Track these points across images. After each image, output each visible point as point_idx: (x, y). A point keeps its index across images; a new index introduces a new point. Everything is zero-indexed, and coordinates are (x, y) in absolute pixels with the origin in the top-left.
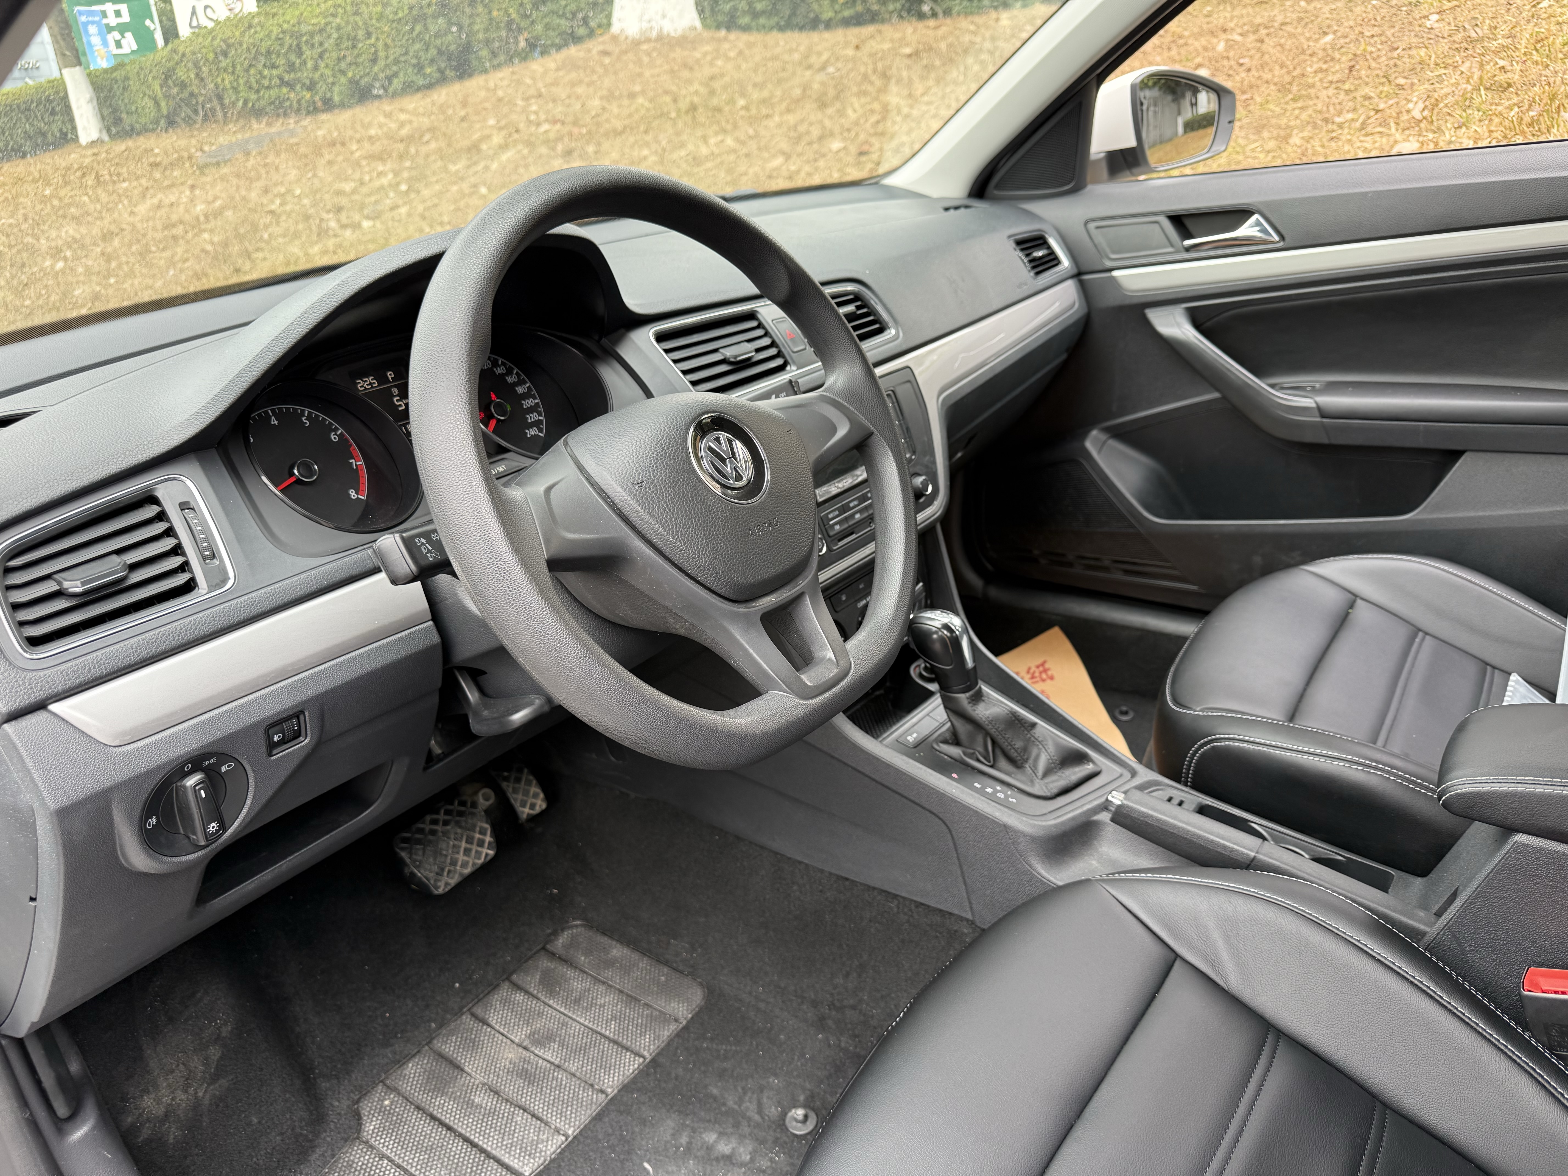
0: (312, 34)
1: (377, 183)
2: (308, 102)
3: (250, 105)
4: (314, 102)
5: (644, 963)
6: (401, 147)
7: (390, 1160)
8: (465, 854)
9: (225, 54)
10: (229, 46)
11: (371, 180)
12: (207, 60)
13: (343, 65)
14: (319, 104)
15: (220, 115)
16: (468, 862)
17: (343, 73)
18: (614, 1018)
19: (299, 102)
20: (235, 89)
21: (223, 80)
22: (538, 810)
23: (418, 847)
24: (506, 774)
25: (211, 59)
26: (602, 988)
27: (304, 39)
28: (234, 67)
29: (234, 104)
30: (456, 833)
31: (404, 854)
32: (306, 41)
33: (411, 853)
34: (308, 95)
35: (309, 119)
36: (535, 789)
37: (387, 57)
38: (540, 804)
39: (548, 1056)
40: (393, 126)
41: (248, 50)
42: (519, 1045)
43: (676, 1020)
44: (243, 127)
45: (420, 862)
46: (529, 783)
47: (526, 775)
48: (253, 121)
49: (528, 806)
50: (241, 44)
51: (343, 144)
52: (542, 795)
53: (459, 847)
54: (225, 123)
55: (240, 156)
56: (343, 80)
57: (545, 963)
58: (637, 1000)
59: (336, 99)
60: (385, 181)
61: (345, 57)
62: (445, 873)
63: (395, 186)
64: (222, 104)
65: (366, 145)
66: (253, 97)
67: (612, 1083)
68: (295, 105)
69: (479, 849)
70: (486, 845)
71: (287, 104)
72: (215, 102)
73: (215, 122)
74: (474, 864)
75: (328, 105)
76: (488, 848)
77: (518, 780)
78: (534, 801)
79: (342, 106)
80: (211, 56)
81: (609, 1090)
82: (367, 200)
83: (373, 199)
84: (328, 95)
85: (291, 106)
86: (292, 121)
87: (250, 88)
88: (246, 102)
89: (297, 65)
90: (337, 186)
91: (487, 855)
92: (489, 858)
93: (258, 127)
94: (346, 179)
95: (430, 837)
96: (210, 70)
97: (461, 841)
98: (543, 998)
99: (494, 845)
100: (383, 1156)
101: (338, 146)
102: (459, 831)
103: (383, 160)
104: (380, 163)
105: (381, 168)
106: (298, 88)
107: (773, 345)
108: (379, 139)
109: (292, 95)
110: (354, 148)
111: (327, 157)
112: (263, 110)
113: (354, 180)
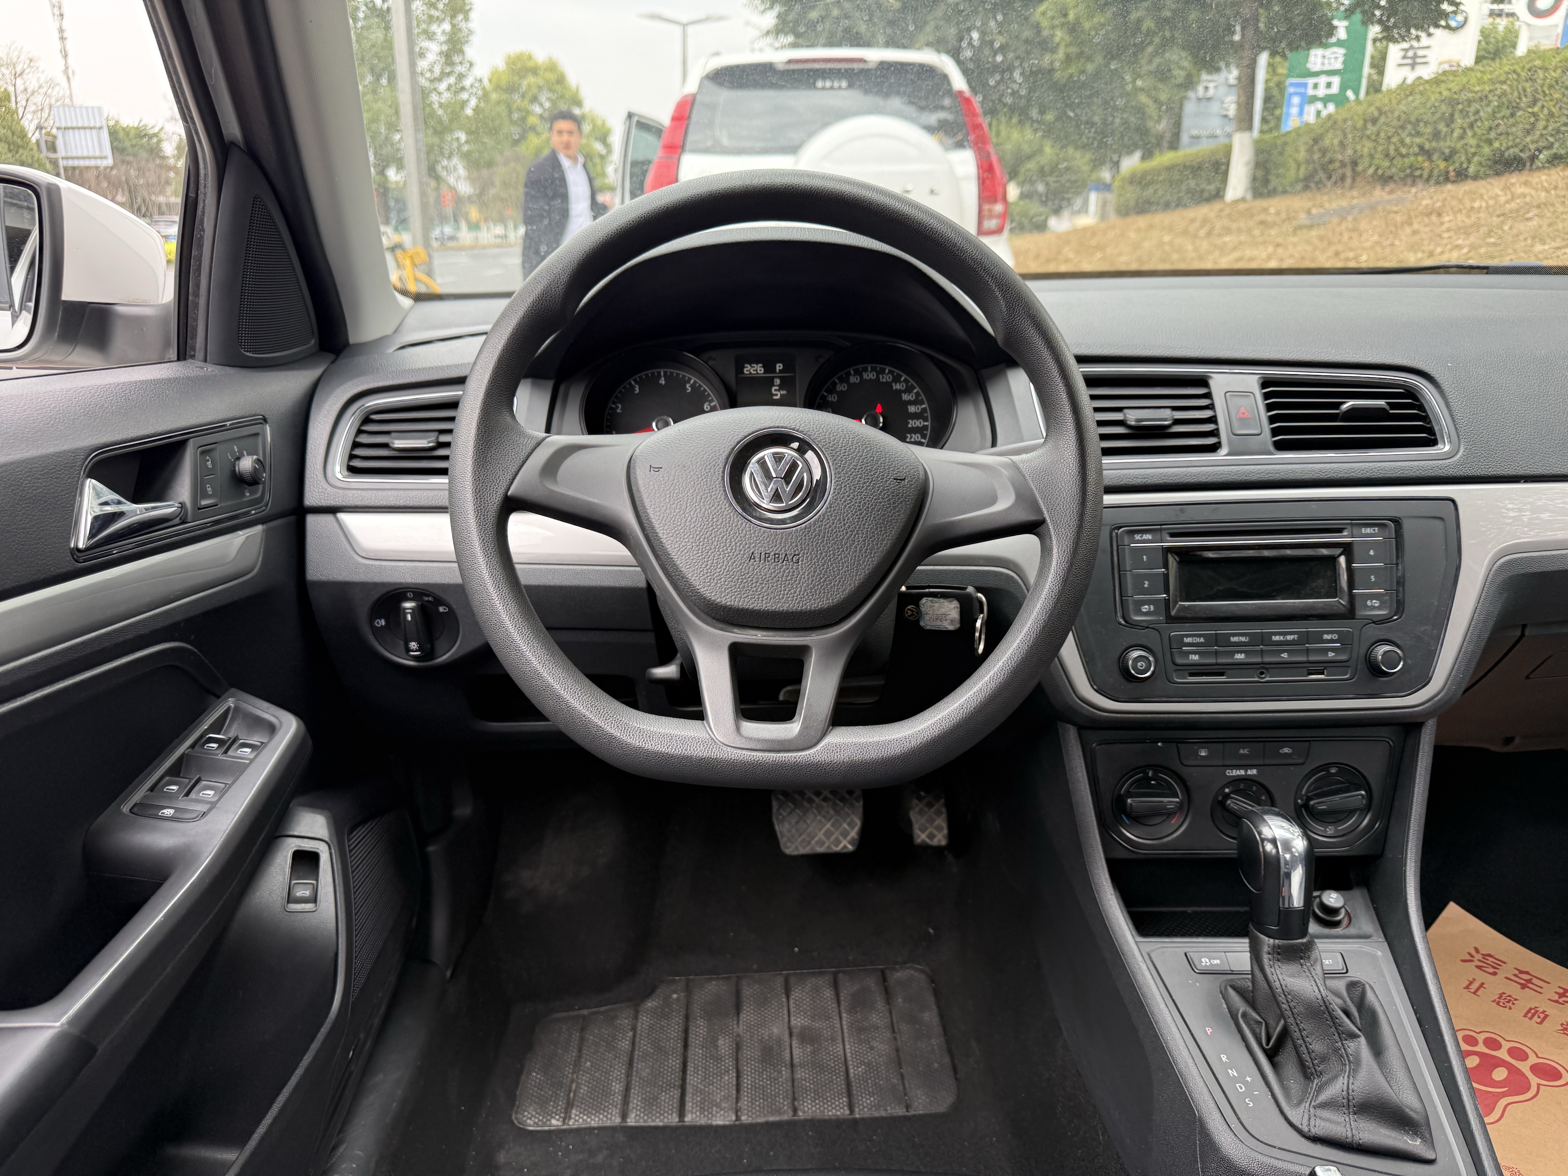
0: (1470, 102)
2: (1441, 172)
3: (1380, 172)
4: (1448, 172)
5: (937, 1042)
7: (634, 1036)
8: (825, 834)
9: (1374, 121)
10: (1381, 113)
13: (1492, 135)
14: (1452, 174)
15: (1349, 181)
16: (824, 843)
17: (1490, 142)
18: (869, 1065)
19: (1431, 171)
20: (1371, 156)
21: (1363, 147)
22: (935, 842)
23: (790, 804)
24: (922, 793)
25: (1359, 126)
26: (888, 1034)
27: (1460, 107)
28: (1378, 134)
29: (1366, 170)
30: (828, 812)
31: (775, 804)
32: (1461, 111)
33: (780, 806)
34: (1442, 165)
35: (1432, 189)
36: (941, 822)
37: (1545, 128)
38: (940, 839)
39: (796, 1052)
41: (1399, 118)
42: (790, 1028)
43: (908, 1107)
44: (1364, 193)
45: (784, 818)
46: (938, 813)
47: (940, 805)
48: (1378, 187)
49: (927, 833)
50: (1392, 112)
51: (1439, 215)
52: (945, 831)
53: (824, 825)
54: (1352, 188)
55: (1335, 220)
56: (1487, 150)
57: (872, 983)
58: (900, 1066)
59: (1472, 170)
61: (1498, 125)
62: (800, 840)
64: (1354, 170)
65: (1461, 217)
66: (1386, 164)
67: (809, 1110)
68: (1425, 175)
69: (841, 838)
70: (849, 838)
71: (1418, 173)
72: (1349, 168)
73: (1342, 187)
74: (829, 847)
75: (1462, 175)
76: (849, 843)
77: (930, 805)
78: (936, 832)
79: (1476, 178)
80: (1360, 124)
81: (800, 1113)
84: (1465, 166)
85: (1421, 176)
87: (1387, 155)
88: (1377, 170)
89: (1443, 134)
91: (845, 847)
92: (845, 851)
93: (1379, 194)
95: (805, 804)
96: (1355, 138)
97: (829, 820)
98: (842, 1007)
99: (857, 842)
100: (634, 1029)
101: (1434, 216)
102: (832, 812)
103: (1468, 234)
104: (1462, 236)
105: (1460, 242)
106: (1435, 157)
107: (1213, 420)
108: (1479, 212)
109: (1426, 164)
110: (1447, 219)
111: (1416, 226)
112: (1391, 178)
113: (1424, 252)
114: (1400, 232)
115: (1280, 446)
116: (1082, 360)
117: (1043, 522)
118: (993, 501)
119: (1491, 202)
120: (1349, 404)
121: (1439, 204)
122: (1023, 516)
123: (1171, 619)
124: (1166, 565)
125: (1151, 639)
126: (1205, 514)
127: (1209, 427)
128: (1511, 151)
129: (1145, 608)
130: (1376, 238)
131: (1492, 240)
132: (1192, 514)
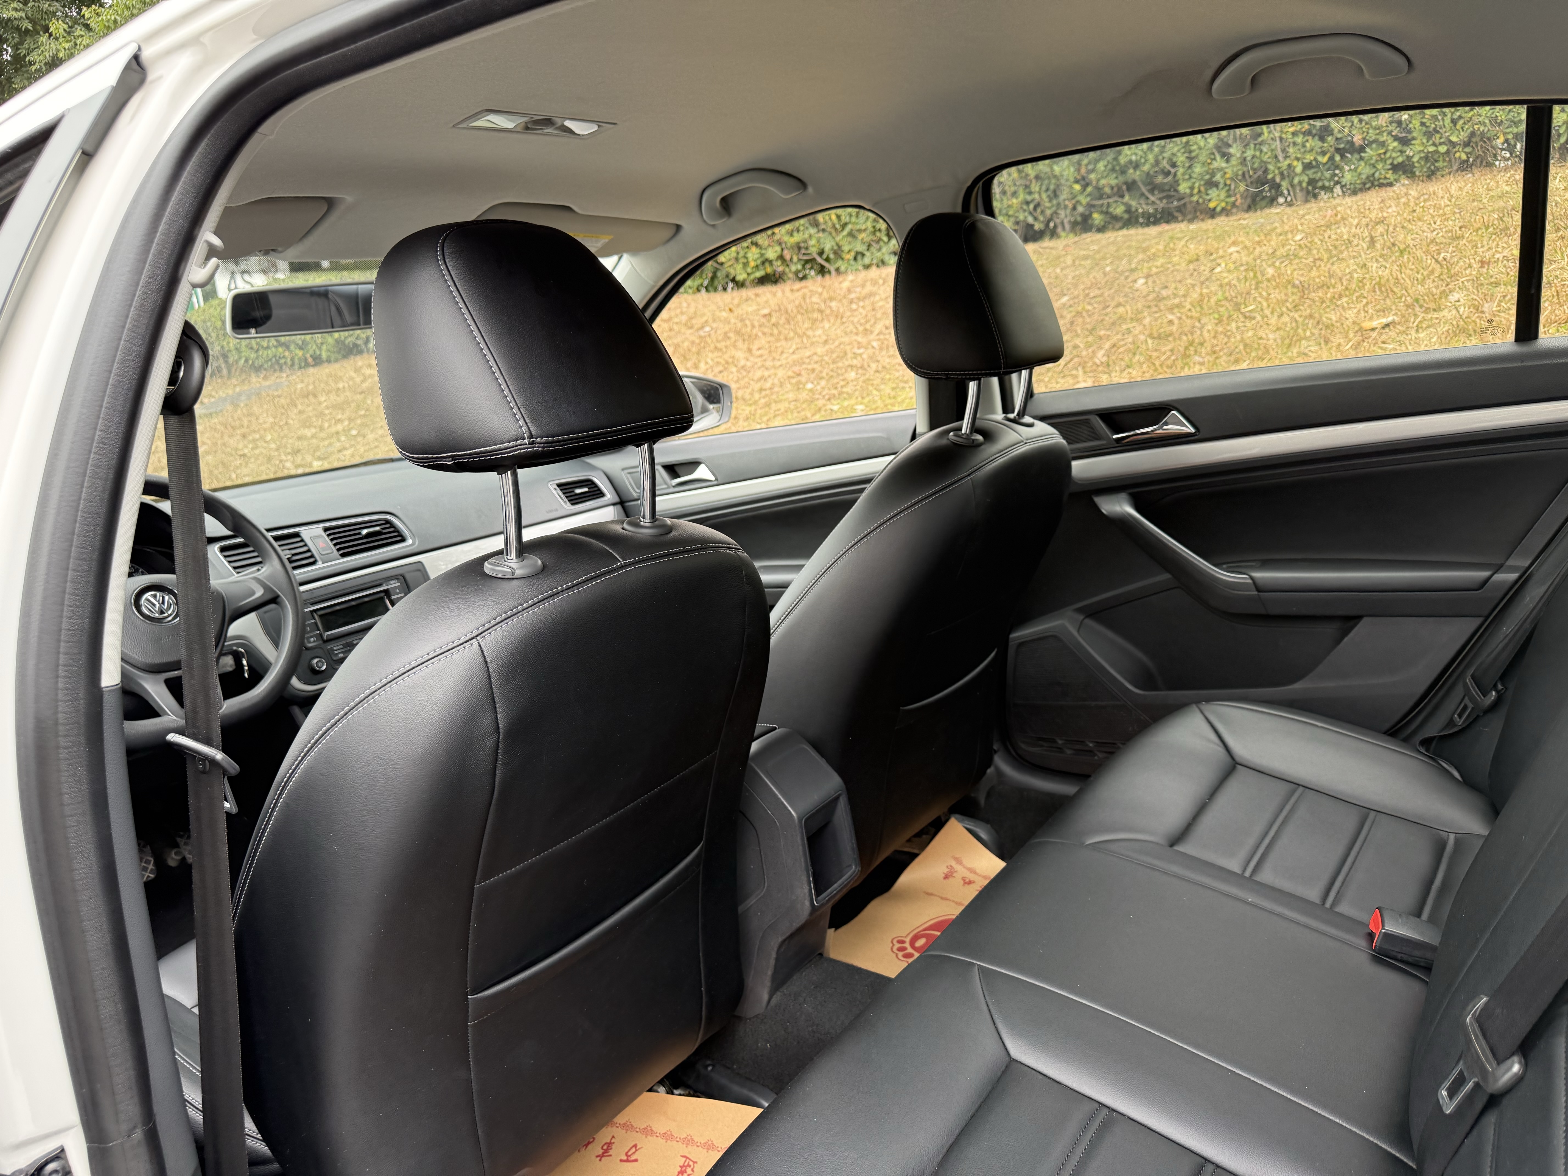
1: (333, 430)
2: (300, 359)
3: (250, 362)
4: (306, 359)
6: (359, 397)
11: (329, 426)
12: (215, 327)
14: (310, 360)
15: (225, 371)
19: (292, 359)
21: (228, 343)
25: (219, 327)
29: (237, 362)
34: (300, 353)
35: (299, 373)
40: (358, 380)
44: (243, 381)
48: (253, 375)
51: (315, 396)
54: (229, 377)
55: (230, 408)
56: (330, 340)
59: (324, 355)
60: (340, 427)
63: (346, 431)
64: (226, 362)
65: (333, 397)
66: (253, 355)
68: (289, 363)
71: (282, 361)
72: (221, 360)
73: (221, 377)
75: (317, 361)
76: (151, 873)
79: (329, 361)
82: (322, 444)
83: (326, 443)
84: (318, 352)
85: (285, 363)
86: (284, 375)
87: (252, 348)
88: (246, 361)
90: (300, 432)
93: (256, 381)
94: (309, 427)
96: (218, 336)
101: (311, 397)
103: (343, 409)
104: (340, 412)
105: (340, 416)
106: (292, 347)
107: (309, 551)
108: (344, 391)
109: (287, 354)
110: (323, 399)
111: (300, 407)
112: (261, 366)
113: (315, 427)
114: (289, 413)
115: (343, 555)
116: (268, 530)
117: (278, 596)
118: (253, 593)
119: (351, 383)
120: (364, 532)
121: (311, 387)
122: (269, 596)
123: (325, 642)
124: (314, 618)
125: (319, 652)
126: (322, 592)
127: (308, 554)
128: (350, 339)
129: (312, 640)
130: (271, 420)
131: (363, 412)
132: (317, 593)
